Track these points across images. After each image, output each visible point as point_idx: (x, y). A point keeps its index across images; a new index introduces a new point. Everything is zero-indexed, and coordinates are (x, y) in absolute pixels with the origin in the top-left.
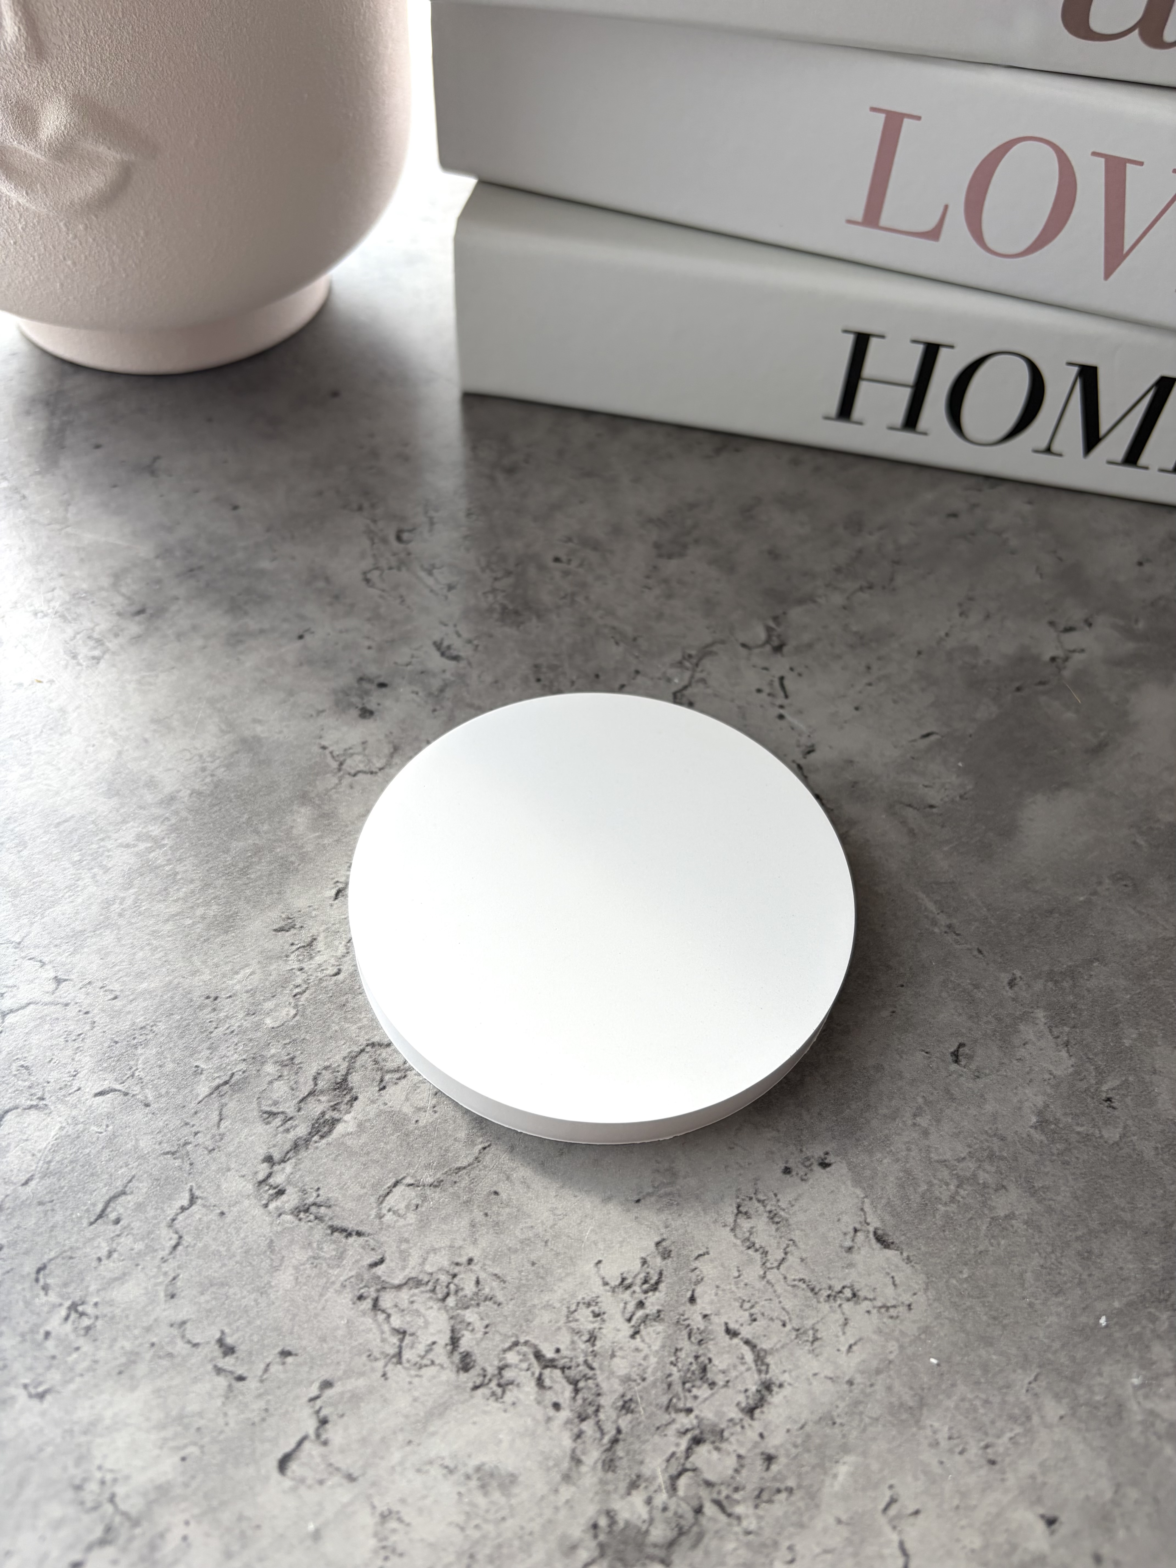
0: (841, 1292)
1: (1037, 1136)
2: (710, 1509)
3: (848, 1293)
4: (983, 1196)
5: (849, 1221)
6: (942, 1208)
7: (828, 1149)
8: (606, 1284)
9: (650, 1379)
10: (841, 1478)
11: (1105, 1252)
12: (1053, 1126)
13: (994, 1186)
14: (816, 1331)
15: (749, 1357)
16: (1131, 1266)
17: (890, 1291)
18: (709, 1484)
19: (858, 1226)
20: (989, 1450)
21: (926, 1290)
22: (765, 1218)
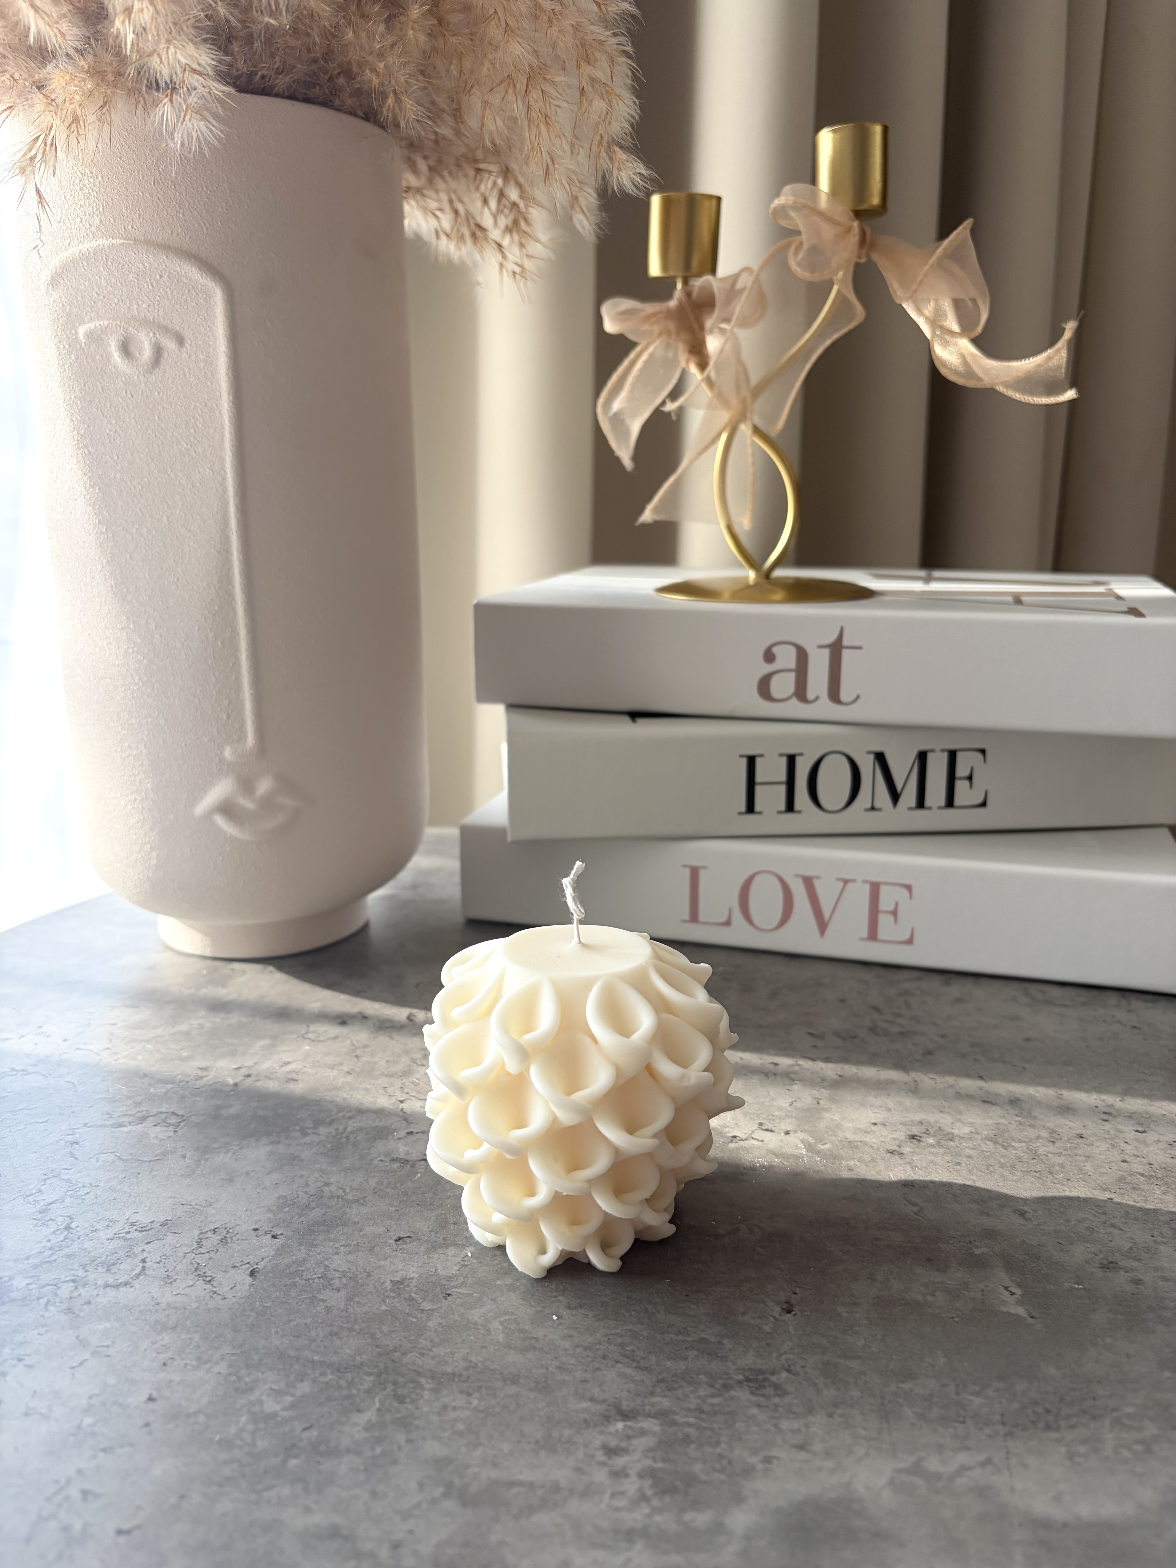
0: (206, 1277)
1: (388, 1285)
2: (43, 1301)
3: (208, 1279)
4: (323, 1286)
5: (251, 1259)
6: (297, 1279)
7: (285, 1233)
8: (128, 1220)
9: (92, 1254)
10: (101, 1326)
11: (345, 1339)
12: (402, 1286)
13: (335, 1287)
14: (175, 1281)
15: (137, 1271)
16: (347, 1351)
17: (226, 1289)
18: (56, 1295)
19: (251, 1262)
20: (170, 1361)
21: (241, 1298)
22: (219, 1237)
